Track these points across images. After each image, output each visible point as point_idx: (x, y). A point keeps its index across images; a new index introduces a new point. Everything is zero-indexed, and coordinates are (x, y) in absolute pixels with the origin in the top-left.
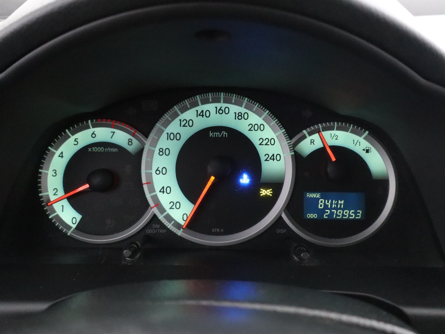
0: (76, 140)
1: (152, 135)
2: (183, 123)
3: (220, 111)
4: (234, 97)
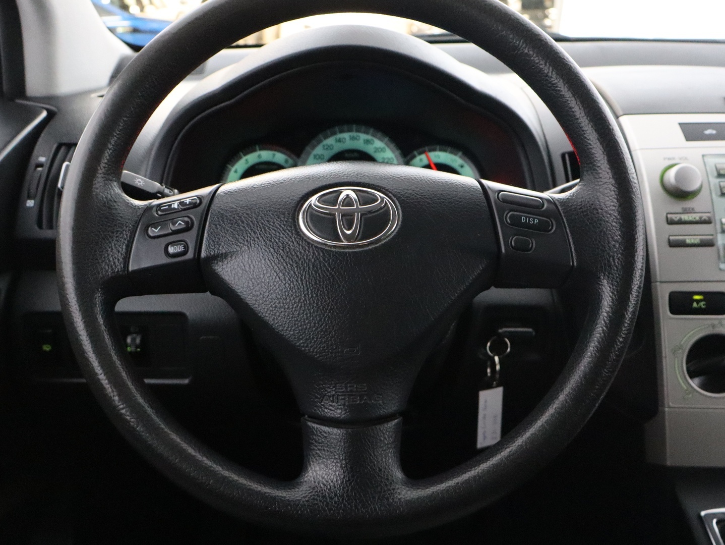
0: (246, 160)
1: (303, 156)
2: (325, 147)
3: (352, 138)
4: (363, 128)
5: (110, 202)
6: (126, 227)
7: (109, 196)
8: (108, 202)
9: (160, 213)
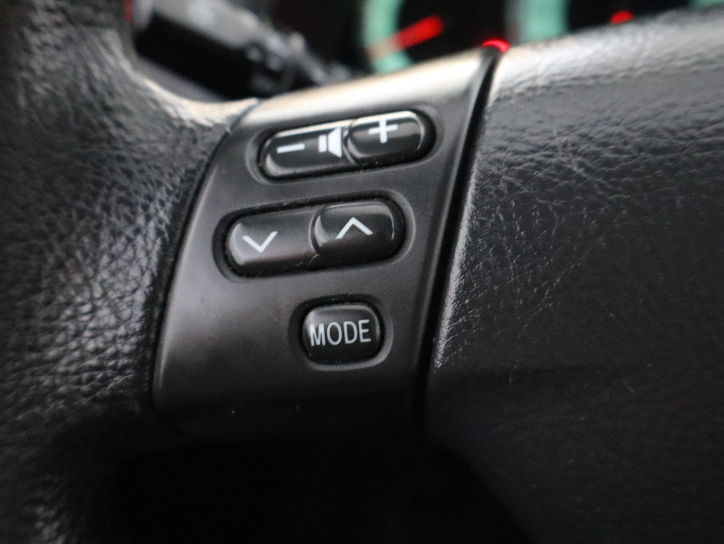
5: (85, 111)
6: (148, 218)
7: (84, 87)
8: (78, 113)
9: (272, 167)
